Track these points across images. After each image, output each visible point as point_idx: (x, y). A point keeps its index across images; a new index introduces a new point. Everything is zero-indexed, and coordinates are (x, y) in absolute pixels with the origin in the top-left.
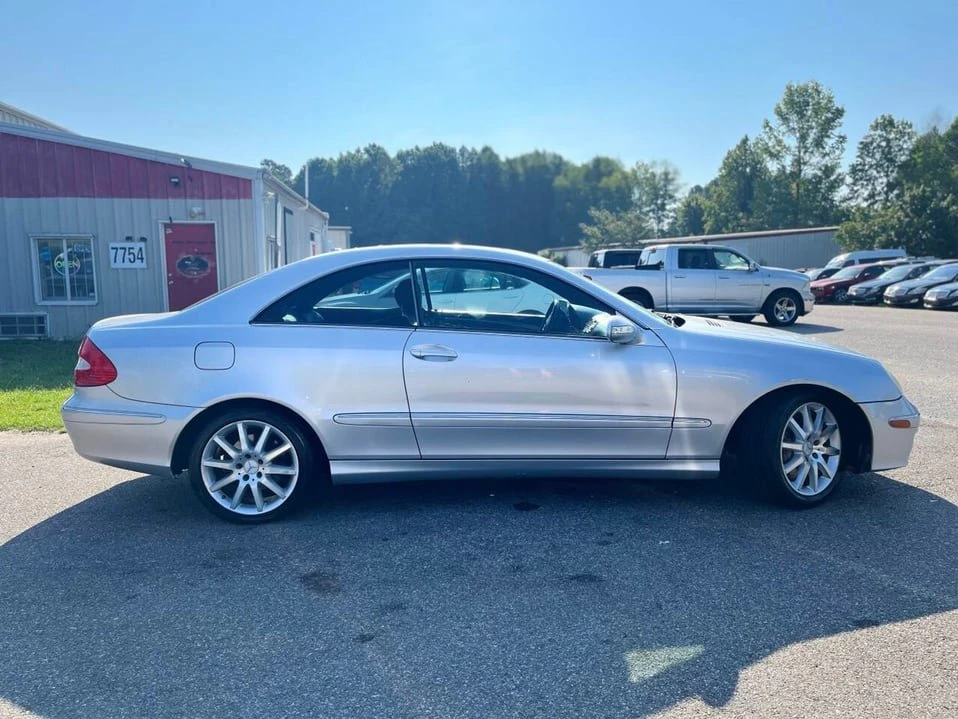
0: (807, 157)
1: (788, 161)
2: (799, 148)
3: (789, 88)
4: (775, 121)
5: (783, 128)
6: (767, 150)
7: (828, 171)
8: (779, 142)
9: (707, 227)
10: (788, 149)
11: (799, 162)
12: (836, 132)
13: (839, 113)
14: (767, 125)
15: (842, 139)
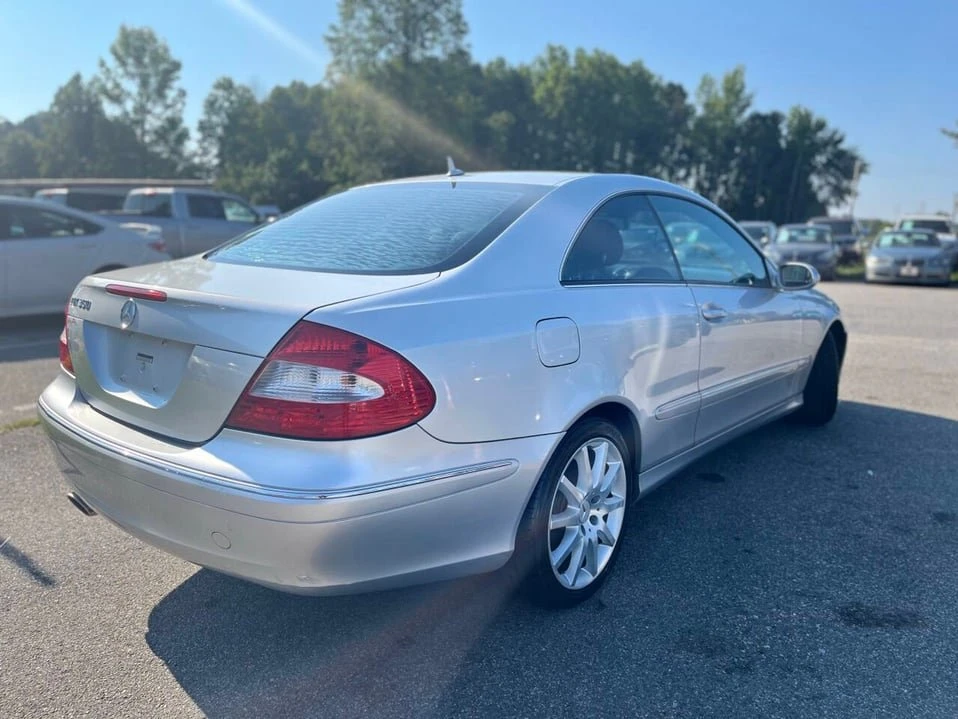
0: (149, 106)
1: (129, 105)
2: (140, 95)
3: (123, 30)
4: (111, 62)
5: (120, 71)
6: (104, 91)
7: (173, 123)
8: (117, 86)
9: (43, 169)
10: (129, 94)
11: (141, 110)
12: (176, 84)
13: (177, 66)
14: (102, 64)
15: (182, 93)
